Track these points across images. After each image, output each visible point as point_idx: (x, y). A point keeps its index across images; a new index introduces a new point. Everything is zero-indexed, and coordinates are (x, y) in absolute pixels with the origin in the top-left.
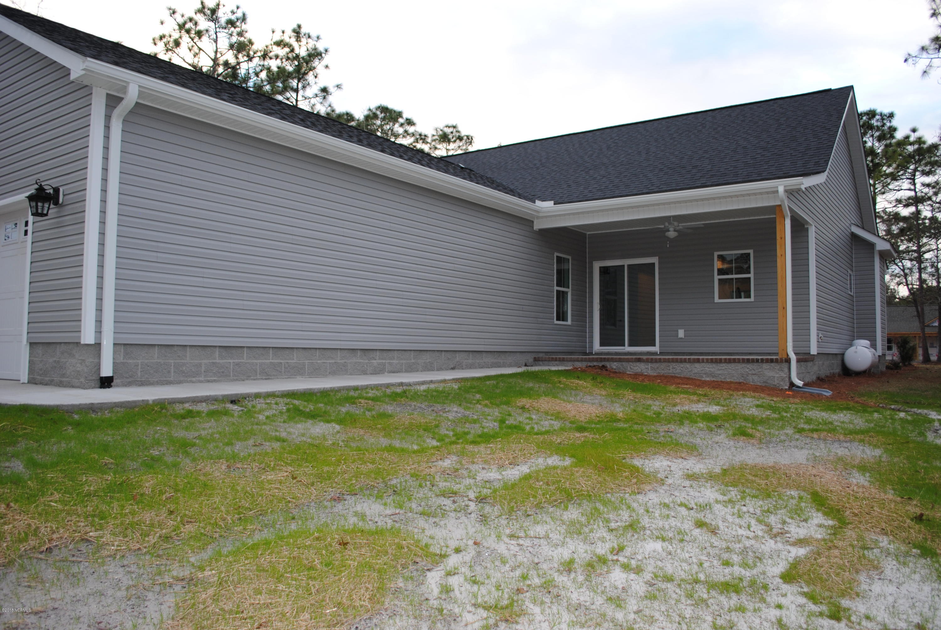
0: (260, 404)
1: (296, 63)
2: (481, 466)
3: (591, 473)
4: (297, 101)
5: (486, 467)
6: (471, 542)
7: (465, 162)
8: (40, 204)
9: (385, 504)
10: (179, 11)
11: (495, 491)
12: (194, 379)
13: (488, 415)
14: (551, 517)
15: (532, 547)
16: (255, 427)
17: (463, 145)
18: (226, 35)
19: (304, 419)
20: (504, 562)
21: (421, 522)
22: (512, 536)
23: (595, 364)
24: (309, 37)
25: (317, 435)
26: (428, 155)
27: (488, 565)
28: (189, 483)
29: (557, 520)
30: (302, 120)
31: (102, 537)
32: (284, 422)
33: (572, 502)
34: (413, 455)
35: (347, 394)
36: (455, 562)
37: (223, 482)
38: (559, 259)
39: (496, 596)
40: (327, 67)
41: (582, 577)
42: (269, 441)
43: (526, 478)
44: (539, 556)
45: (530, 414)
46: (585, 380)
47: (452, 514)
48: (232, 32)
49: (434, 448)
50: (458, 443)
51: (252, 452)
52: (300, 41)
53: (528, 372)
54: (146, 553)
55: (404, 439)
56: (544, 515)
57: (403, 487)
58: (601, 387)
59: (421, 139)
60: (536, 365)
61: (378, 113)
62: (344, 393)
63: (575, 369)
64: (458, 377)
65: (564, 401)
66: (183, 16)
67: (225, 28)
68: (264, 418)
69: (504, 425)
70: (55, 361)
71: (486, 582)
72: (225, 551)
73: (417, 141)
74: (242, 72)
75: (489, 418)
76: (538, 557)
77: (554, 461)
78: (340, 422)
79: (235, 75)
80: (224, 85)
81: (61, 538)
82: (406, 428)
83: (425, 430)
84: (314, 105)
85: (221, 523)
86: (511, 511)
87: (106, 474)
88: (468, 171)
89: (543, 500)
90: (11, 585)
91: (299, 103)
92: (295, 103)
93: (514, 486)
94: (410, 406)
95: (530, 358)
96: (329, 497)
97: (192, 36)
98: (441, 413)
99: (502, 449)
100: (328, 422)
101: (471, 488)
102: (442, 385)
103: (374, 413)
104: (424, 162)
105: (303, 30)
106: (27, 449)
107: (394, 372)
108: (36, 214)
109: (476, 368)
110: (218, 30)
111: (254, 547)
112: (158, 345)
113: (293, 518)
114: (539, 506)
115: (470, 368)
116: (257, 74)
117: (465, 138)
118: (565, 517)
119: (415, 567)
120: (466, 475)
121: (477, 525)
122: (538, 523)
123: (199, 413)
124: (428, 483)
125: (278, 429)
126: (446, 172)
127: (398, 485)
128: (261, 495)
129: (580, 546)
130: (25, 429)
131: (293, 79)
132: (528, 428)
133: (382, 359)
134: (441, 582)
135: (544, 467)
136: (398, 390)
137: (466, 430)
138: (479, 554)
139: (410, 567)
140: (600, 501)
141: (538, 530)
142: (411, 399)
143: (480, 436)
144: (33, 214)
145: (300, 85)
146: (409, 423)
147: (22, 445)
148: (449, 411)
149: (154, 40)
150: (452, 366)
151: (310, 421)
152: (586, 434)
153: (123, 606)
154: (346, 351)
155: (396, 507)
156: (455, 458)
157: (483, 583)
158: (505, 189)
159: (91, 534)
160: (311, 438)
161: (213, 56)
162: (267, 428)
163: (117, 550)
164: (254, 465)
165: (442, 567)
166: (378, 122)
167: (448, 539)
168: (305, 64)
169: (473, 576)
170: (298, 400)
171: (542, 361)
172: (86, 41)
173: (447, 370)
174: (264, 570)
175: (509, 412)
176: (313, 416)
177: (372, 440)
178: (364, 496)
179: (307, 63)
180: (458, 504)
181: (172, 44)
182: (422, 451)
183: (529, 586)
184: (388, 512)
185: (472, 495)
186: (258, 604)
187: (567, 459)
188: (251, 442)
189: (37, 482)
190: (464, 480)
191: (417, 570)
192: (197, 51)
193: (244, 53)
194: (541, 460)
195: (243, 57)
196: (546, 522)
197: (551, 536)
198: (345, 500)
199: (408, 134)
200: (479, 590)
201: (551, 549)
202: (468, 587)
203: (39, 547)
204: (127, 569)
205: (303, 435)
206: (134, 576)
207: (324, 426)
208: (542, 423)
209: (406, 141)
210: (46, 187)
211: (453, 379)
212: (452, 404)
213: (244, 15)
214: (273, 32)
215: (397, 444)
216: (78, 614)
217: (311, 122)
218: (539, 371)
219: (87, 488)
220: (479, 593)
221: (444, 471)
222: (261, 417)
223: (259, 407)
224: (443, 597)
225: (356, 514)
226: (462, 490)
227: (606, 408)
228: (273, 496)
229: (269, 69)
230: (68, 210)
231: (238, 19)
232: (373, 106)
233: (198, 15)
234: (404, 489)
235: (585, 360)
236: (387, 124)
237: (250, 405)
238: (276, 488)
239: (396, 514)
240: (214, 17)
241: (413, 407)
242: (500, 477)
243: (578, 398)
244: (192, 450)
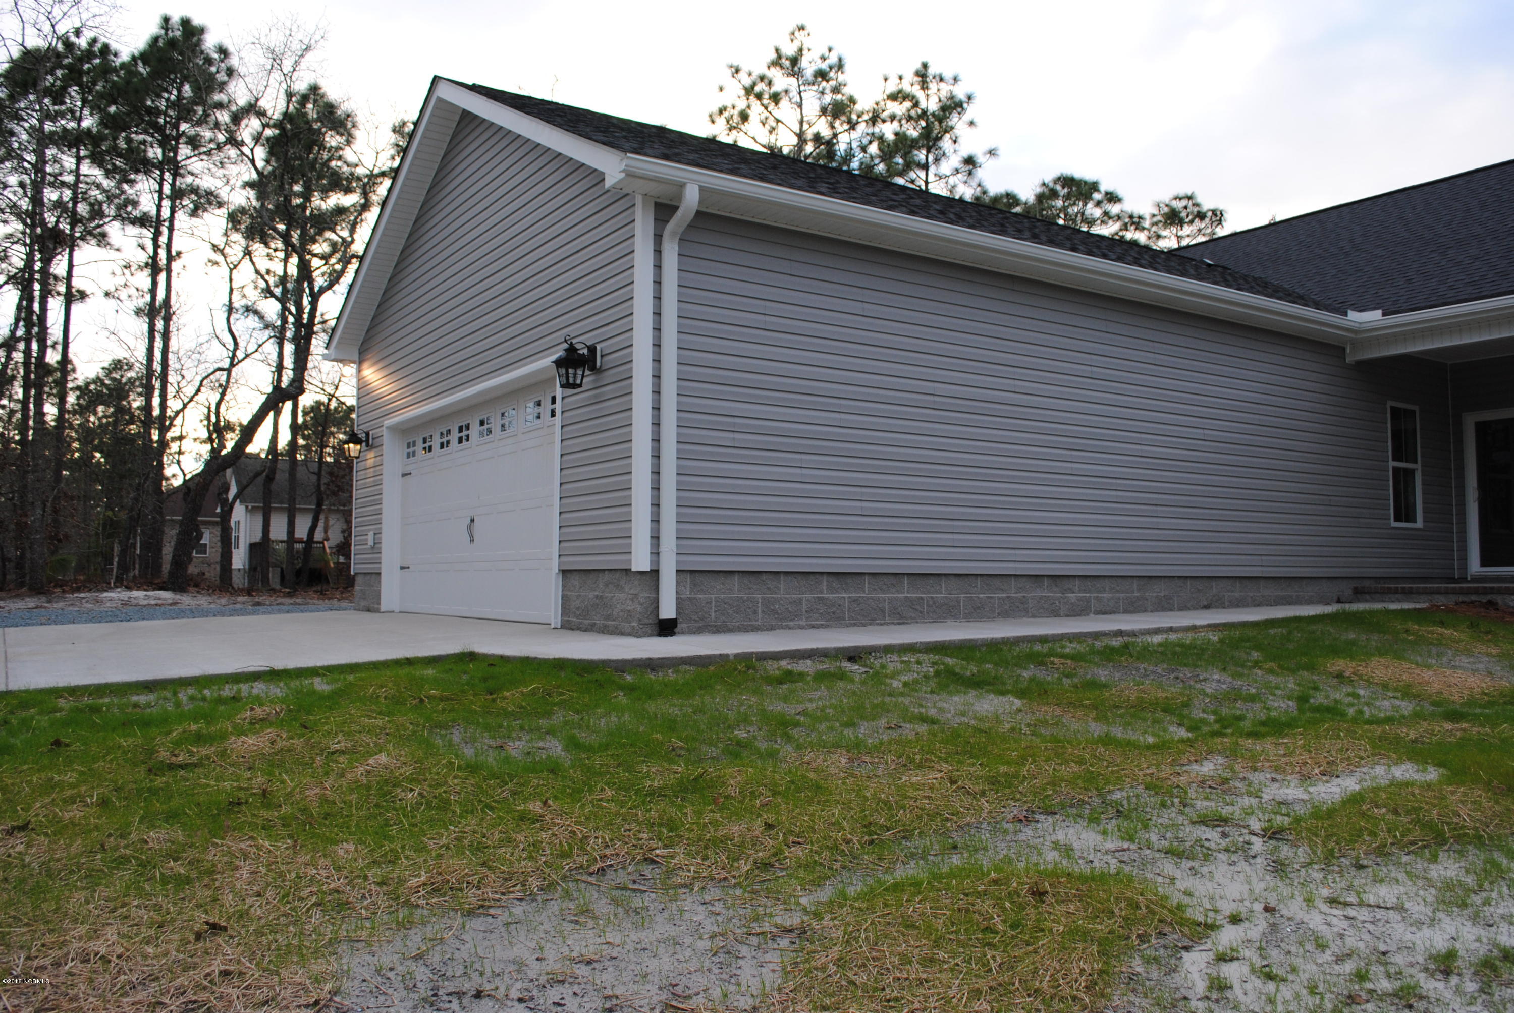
0: (893, 663)
1: (923, 124)
2: (1268, 776)
3: (1480, 796)
4: (927, 183)
5: (1279, 777)
6: (1258, 907)
7: (1212, 256)
8: (571, 371)
9: (1104, 833)
10: (745, 68)
11: (1297, 820)
12: (791, 623)
13: (1277, 688)
14: (1406, 872)
15: (1372, 923)
16: (888, 699)
17: (1206, 227)
18: (814, 93)
19: (963, 689)
20: (1322, 947)
21: (1168, 866)
22: (1333, 901)
23: (1473, 598)
24: (941, 80)
25: (985, 714)
26: (1147, 248)
27: (1293, 949)
28: (793, 782)
29: (1417, 877)
30: (941, 212)
31: (672, 857)
32: (932, 692)
33: (1446, 848)
34: (1148, 753)
35: (1031, 648)
36: (1232, 938)
37: (844, 783)
38: (1395, 412)
39: (1310, 1004)
40: (972, 123)
41: (1474, 984)
42: (910, 722)
43: (1354, 800)
44: (1388, 940)
45: (1354, 687)
46: (1455, 627)
47: (1223, 856)
48: (824, 89)
49: (1182, 741)
50: (1225, 735)
51: (885, 738)
52: (927, 88)
53: (1344, 612)
54: (735, 886)
55: (1129, 724)
56: (1391, 867)
57: (1132, 806)
58: (1489, 641)
59: (1133, 223)
60: (1359, 601)
61: (1058, 187)
62: (1025, 647)
63: (1434, 609)
64: (1218, 622)
65: (1417, 664)
66: (750, 74)
67: (813, 84)
68: (901, 685)
69: (1307, 705)
70: (597, 597)
71: (1290, 977)
72: (851, 891)
73: (1125, 227)
74: (841, 147)
75: (1278, 692)
76: (1385, 942)
77: (1404, 771)
78: (1021, 694)
79: (831, 153)
80: (819, 171)
81: (618, 855)
82: (1132, 707)
83: (1165, 711)
84: (954, 187)
85: (844, 847)
86: (1329, 857)
87: (674, 763)
88: (1220, 269)
89: (1390, 841)
90: (553, 918)
91: (930, 186)
92: (923, 187)
93: (1331, 813)
94: (1137, 669)
95: (1347, 589)
96: (1010, 817)
97: (765, 102)
98: (1192, 683)
99: (1306, 748)
100: (1003, 693)
101: (1253, 813)
102: (1190, 635)
103: (1076, 680)
104: (1143, 262)
105: (931, 71)
106: (566, 723)
107: (1104, 613)
108: (566, 385)
109: (1247, 606)
110: (802, 88)
111: (897, 887)
112: (739, 572)
113: (955, 847)
114: (1381, 851)
115: (1238, 606)
116: (864, 149)
117: (1210, 214)
118: (1433, 874)
119: (1162, 942)
120: (1243, 790)
121: (1268, 878)
122: (1382, 881)
123: (801, 675)
124: (1176, 800)
125: (924, 703)
126: (1183, 275)
127: (1125, 802)
128: (903, 807)
129: (1466, 929)
130: (562, 694)
131: (919, 149)
132: (1351, 711)
133: (1085, 591)
134: (1209, 971)
135: (1387, 782)
136: (1114, 643)
137: (1238, 713)
138: (1274, 927)
139: (1153, 941)
140: (1500, 848)
141: (1382, 894)
142: (1138, 659)
143: (1263, 724)
144: (562, 386)
145: (931, 158)
146: (1138, 698)
147: (558, 718)
148: (1205, 680)
149: (711, 116)
150: (1205, 603)
151: (972, 693)
152: (1464, 725)
153: (707, 964)
154: (1024, 579)
155: (1123, 839)
156: (1221, 760)
157: (1284, 980)
158: (1290, 295)
159: (658, 851)
160: (975, 718)
161: (797, 129)
162: (907, 701)
163: (694, 878)
164: (890, 758)
165: (1209, 945)
166: (1059, 203)
167: (1217, 897)
168: (936, 123)
169: (1265, 966)
170: (951, 657)
171: (1369, 593)
172: (622, 129)
173: (1195, 609)
174: (913, 927)
175: (1314, 682)
176: (977, 683)
177: (1075, 726)
178: (1068, 816)
179: (940, 122)
180: (1231, 839)
181: (736, 119)
182: (1161, 747)
183: (1371, 992)
184: (1110, 845)
185: (1256, 826)
186: (907, 979)
187: (1431, 769)
188: (883, 722)
189: (582, 771)
190: (1239, 799)
191: (1165, 947)
192: (774, 124)
193: (844, 118)
194: (1380, 770)
195: (841, 124)
196: (1397, 881)
197: (1407, 905)
198: (1038, 822)
199: (1110, 218)
200: (1277, 990)
201: (1410, 929)
202: (1258, 983)
203: (589, 866)
204: (710, 908)
205: (963, 714)
206: (720, 919)
207: (996, 701)
208: (1378, 703)
209: (1107, 230)
210: (578, 346)
211: (1209, 626)
212: (1210, 668)
213: (840, 60)
214: (886, 80)
215: (1118, 732)
216: (645, 969)
217: (956, 214)
218: (1362, 613)
219: (650, 783)
220: (1279, 995)
221: (1203, 782)
222: (895, 684)
223: (891, 667)
224: (1214, 996)
225: (1056, 845)
226: (1237, 815)
227: (1501, 678)
228: (922, 809)
229: (881, 139)
230: (608, 376)
231: (831, 68)
232: (1049, 178)
233: (772, 69)
234: (1136, 809)
235: (1454, 592)
236: (1074, 204)
237: (877, 664)
238: (925, 797)
239: (1124, 850)
240: (796, 69)
241: (1142, 671)
242: (1305, 797)
243: (1445, 659)
244: (795, 731)
